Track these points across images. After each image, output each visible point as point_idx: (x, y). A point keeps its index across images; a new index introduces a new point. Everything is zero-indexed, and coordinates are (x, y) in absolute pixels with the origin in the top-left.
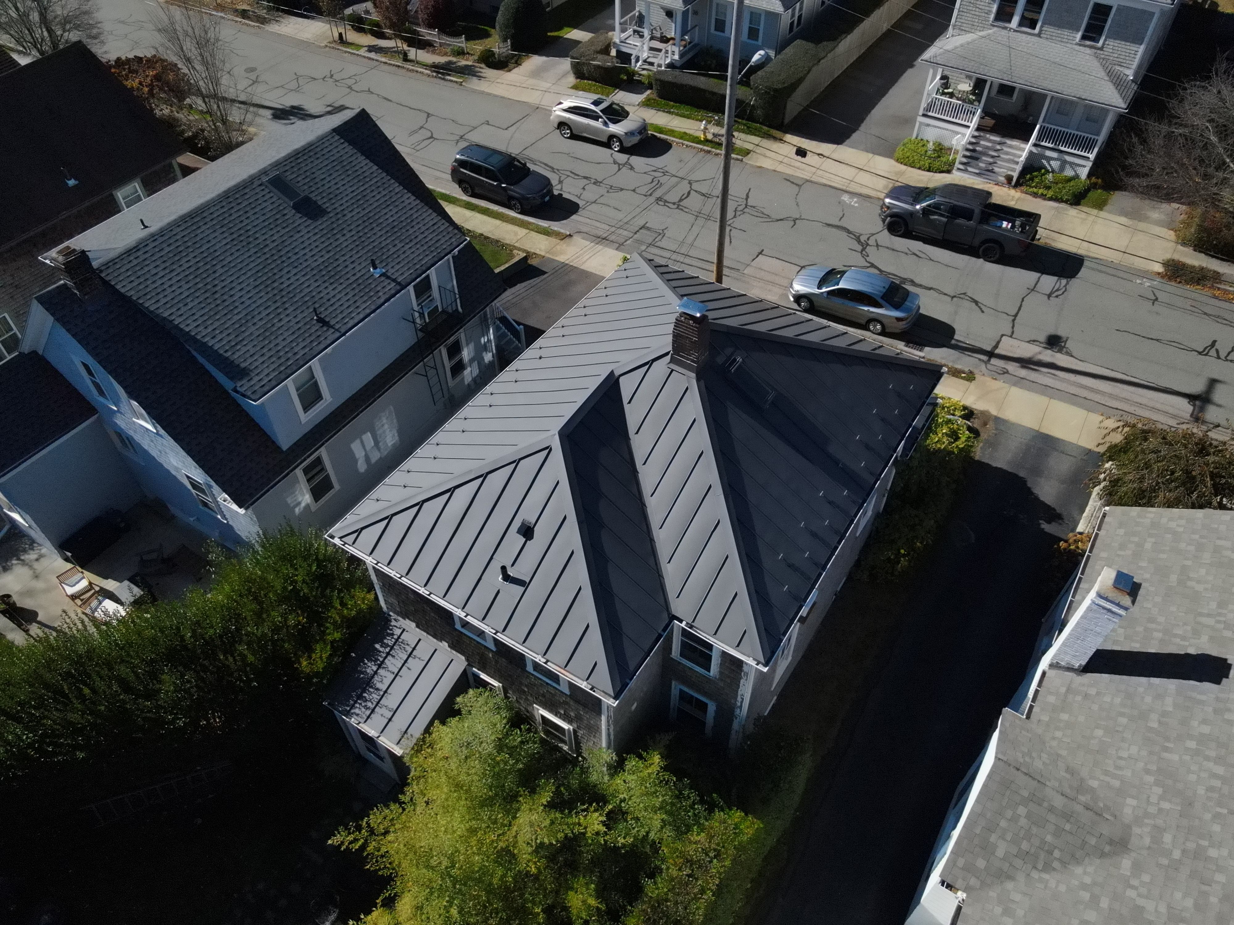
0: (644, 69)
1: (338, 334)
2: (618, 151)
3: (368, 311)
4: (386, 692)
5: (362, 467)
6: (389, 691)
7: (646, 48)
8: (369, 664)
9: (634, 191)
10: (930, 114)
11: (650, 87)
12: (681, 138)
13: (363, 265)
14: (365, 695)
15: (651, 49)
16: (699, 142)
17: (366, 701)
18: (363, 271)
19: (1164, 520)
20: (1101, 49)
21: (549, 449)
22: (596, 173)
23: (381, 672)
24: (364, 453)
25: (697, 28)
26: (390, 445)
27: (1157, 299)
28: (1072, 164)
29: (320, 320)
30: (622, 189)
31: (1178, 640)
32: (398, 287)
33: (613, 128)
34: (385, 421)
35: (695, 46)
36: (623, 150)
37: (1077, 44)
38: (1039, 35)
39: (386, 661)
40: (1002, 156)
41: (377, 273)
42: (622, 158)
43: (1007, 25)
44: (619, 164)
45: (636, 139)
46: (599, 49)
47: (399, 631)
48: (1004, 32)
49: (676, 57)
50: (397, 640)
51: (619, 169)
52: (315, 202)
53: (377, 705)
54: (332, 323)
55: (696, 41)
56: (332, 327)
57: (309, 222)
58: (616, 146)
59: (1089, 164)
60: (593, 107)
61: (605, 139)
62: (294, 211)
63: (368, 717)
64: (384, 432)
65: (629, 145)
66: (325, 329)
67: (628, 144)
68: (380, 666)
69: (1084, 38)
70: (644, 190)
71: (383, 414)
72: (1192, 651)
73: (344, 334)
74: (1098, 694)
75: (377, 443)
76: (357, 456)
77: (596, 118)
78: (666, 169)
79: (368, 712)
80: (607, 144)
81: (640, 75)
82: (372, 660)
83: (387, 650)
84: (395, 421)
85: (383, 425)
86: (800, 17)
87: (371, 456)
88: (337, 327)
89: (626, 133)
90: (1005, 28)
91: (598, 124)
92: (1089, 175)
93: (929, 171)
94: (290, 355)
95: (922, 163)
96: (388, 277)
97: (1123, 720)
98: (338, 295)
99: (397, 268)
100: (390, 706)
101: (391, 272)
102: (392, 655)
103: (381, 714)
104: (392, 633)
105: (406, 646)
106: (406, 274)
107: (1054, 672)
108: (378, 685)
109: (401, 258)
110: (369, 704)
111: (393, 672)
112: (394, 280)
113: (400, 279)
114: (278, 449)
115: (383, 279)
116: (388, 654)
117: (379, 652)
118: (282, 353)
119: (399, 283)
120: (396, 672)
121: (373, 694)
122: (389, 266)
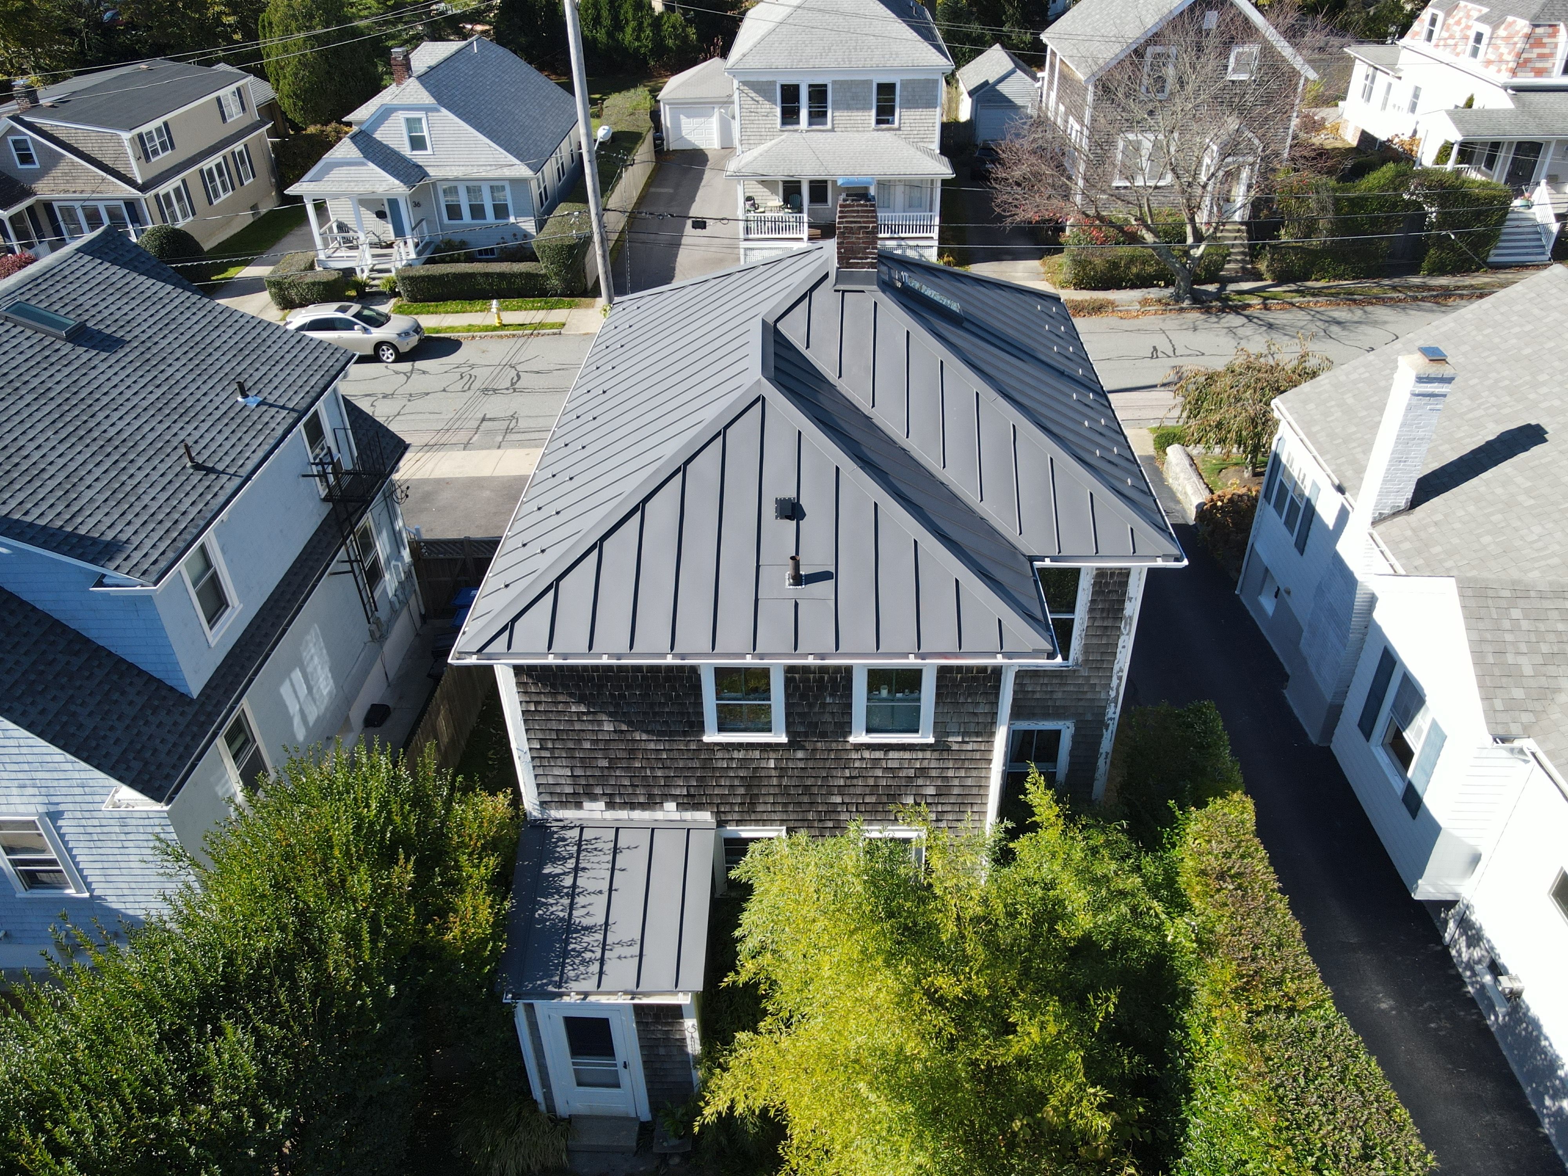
0: (374, 279)
1: (237, 481)
2: (393, 362)
3: (266, 447)
4: (607, 923)
5: (300, 732)
6: (610, 922)
7: (368, 256)
8: (551, 901)
9: (444, 390)
10: (750, 236)
11: (395, 294)
12: (469, 331)
13: (224, 396)
14: (572, 946)
15: (374, 256)
16: (495, 329)
17: (579, 953)
18: (229, 403)
19: (1343, 378)
20: (899, 129)
22: (379, 388)
23: (580, 900)
24: (298, 707)
25: (424, 223)
26: (325, 692)
28: (915, 247)
29: (197, 467)
30: (427, 394)
31: (1468, 440)
32: (295, 415)
33: (378, 334)
34: (313, 651)
35: (427, 245)
36: (400, 358)
37: (874, 130)
38: (833, 130)
39: (580, 882)
41: (252, 402)
42: (406, 366)
43: (796, 127)
44: (405, 374)
45: (414, 340)
46: (302, 267)
47: (575, 833)
48: (796, 135)
49: (413, 256)
50: (579, 845)
51: (408, 378)
52: (99, 332)
53: (604, 950)
54: (220, 467)
55: (427, 239)
56: (223, 472)
57: (104, 355)
58: (388, 354)
59: (935, 242)
60: (340, 315)
61: (369, 351)
62: (70, 345)
63: (601, 973)
64: (315, 669)
65: (407, 349)
66: (213, 476)
67: (404, 348)
68: (572, 896)
69: (879, 122)
70: (459, 386)
71: (308, 637)
72: (1491, 437)
73: (248, 478)
74: (1446, 517)
75: (310, 688)
76: (291, 711)
77: (348, 326)
78: (470, 362)
79: (595, 967)
80: (374, 358)
81: (372, 286)
82: (552, 895)
83: (571, 863)
84: (325, 651)
85: (312, 658)
86: (545, 188)
87: (307, 712)
88: (231, 471)
89: (399, 335)
90: (796, 131)
91: (356, 334)
92: (940, 253)
94: (176, 516)
96: (271, 405)
97: (1497, 517)
98: (206, 435)
99: (277, 393)
100: (625, 939)
101: (271, 399)
102: (584, 869)
103: (619, 958)
104: (564, 839)
105: (599, 846)
106: (296, 399)
107: (1382, 527)
108: (586, 922)
109: (276, 381)
110: (587, 955)
111: (600, 892)
112: (283, 407)
113: (291, 405)
114: (183, 698)
115: (265, 408)
116: (576, 870)
117: (558, 875)
118: (160, 517)
119: (293, 410)
120: (605, 887)
121: (586, 939)
122: (265, 393)
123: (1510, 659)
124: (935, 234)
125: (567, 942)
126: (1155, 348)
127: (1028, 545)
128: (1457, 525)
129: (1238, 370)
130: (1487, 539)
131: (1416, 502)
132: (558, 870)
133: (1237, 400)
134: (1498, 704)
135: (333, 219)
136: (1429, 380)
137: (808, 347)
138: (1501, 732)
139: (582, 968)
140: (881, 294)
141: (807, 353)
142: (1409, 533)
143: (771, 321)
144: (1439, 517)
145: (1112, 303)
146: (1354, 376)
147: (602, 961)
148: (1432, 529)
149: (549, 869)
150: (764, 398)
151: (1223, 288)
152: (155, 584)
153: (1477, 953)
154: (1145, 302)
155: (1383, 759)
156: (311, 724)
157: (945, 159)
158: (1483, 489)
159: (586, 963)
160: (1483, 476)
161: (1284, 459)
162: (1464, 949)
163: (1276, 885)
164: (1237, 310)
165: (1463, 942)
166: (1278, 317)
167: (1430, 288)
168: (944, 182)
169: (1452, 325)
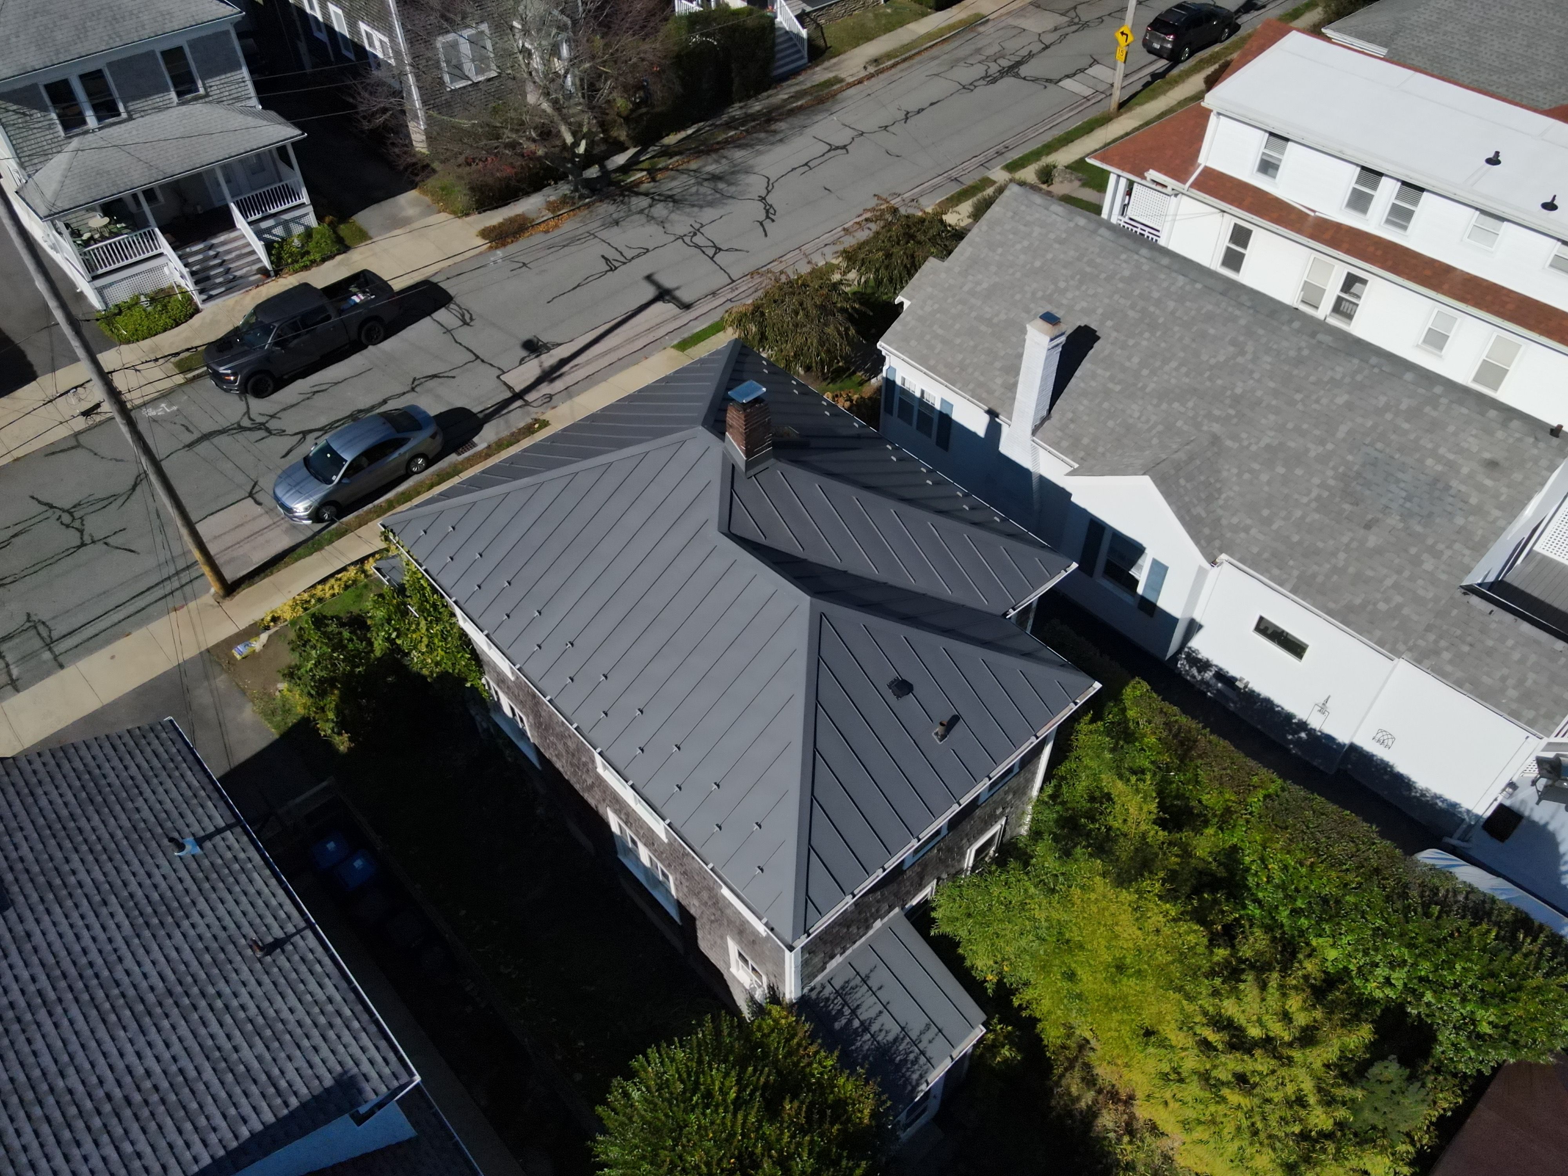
3: (273, 882)
4: (903, 1029)
6: (904, 1026)
10: (98, 273)
13: (163, 862)
14: (897, 1060)
17: (906, 1060)
18: (179, 866)
20: (207, 95)
21: (822, 615)
23: (874, 1028)
27: (524, 264)
28: (294, 220)
29: (266, 951)
32: (239, 830)
37: (179, 104)
38: (130, 118)
39: (863, 1017)
41: (191, 847)
43: (85, 128)
47: (828, 989)
48: (90, 137)
50: (840, 995)
53: (917, 1046)
54: (279, 934)
56: (288, 936)
59: (310, 209)
63: (929, 1061)
66: (290, 948)
68: (867, 1030)
69: (179, 94)
73: (310, 923)
79: (922, 1060)
82: (855, 1040)
83: (847, 1012)
90: (86, 132)
92: (320, 218)
93: (178, 325)
94: (329, 1008)
95: (161, 323)
96: (209, 838)
97: (1106, 405)
98: (218, 913)
99: (191, 820)
100: (923, 1027)
102: (858, 1006)
103: (930, 1042)
104: (827, 999)
105: (852, 984)
107: (1038, 433)
108: (890, 1038)
109: (170, 808)
110: (912, 1057)
111: (881, 1012)
112: (219, 831)
113: (220, 824)
115: (208, 845)
116: (854, 1012)
117: (847, 1024)
118: (322, 1019)
119: (228, 826)
120: (881, 1007)
121: (901, 1048)
122: (184, 829)
124: (305, 198)
125: (892, 1060)
126: (604, 257)
128: (1085, 418)
131: (1050, 408)
132: (844, 1021)
138: (1212, 559)
139: (916, 1067)
142: (1059, 433)
144: (1070, 415)
145: (525, 217)
147: (923, 1053)
148: (1072, 426)
149: (837, 1026)
150: (826, 614)
157: (272, 114)
158: (1082, 385)
159: (915, 1061)
160: (1078, 373)
161: (899, 382)
166: (672, 186)
167: (752, 117)
168: (294, 144)
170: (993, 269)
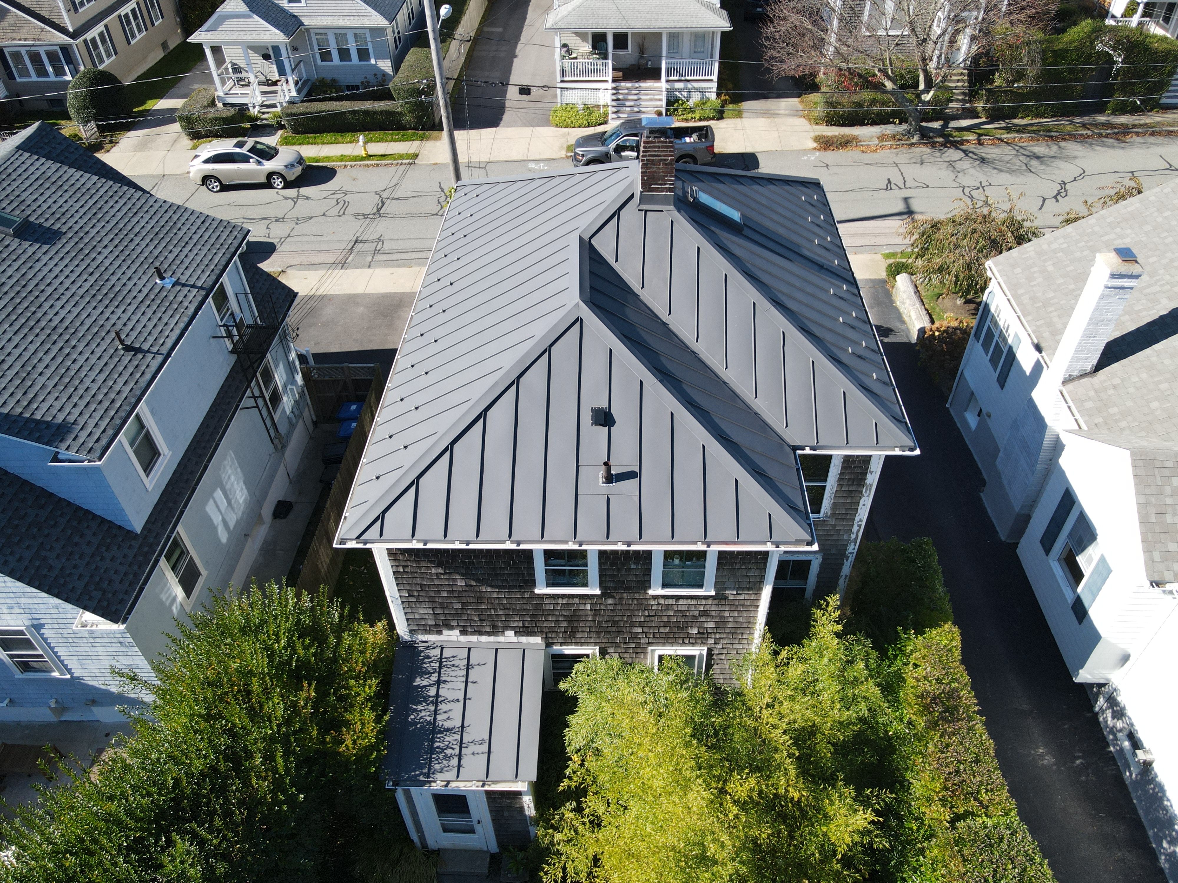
0: (264, 113)
1: (160, 358)
2: (283, 188)
3: (182, 325)
4: (463, 726)
5: (224, 536)
6: (466, 724)
7: (258, 93)
8: (420, 708)
9: (324, 215)
10: (566, 79)
11: (281, 127)
12: (342, 161)
13: (145, 279)
14: (437, 744)
15: (263, 93)
16: (362, 159)
17: (443, 750)
18: (149, 286)
19: (1045, 247)
21: (579, 320)
22: (272, 212)
23: (442, 707)
24: (220, 518)
25: (302, 64)
26: (241, 501)
27: (827, 165)
28: (700, 89)
29: (128, 348)
30: (311, 218)
31: (1145, 313)
32: (203, 293)
33: (269, 166)
34: (230, 471)
35: (306, 82)
36: (288, 185)
39: (441, 692)
40: (643, 97)
41: (168, 283)
42: (292, 192)
44: (292, 199)
45: (298, 170)
46: (206, 104)
47: (437, 652)
49: (294, 93)
50: (441, 663)
51: (295, 203)
52: (40, 225)
53: (461, 747)
54: (146, 347)
55: (305, 77)
56: (148, 351)
57: (45, 247)
58: (278, 182)
59: (715, 85)
60: (238, 150)
61: (263, 180)
62: (17, 240)
63: (459, 766)
64: (232, 486)
65: (293, 178)
66: (140, 356)
67: (291, 177)
68: (436, 703)
70: (335, 211)
71: (226, 462)
72: (1164, 312)
73: (169, 355)
74: (1123, 380)
75: (229, 501)
76: (216, 523)
77: (245, 159)
78: (344, 189)
79: (454, 762)
80: (268, 185)
81: (263, 119)
82: (420, 703)
83: (434, 677)
84: (239, 470)
85: (229, 477)
86: (399, 33)
87: (228, 519)
88: (155, 349)
89: (286, 166)
91: (251, 166)
92: (718, 95)
93: (589, 126)
94: (112, 395)
95: (580, 121)
96: (184, 285)
97: (1164, 386)
98: (133, 317)
99: (188, 273)
100: (477, 739)
101: (183, 280)
102: (445, 682)
103: (473, 754)
104: (428, 657)
105: (456, 662)
106: (204, 277)
107: (1070, 386)
108: (447, 725)
109: (187, 261)
110: (449, 752)
111: (458, 700)
112: (193, 286)
113: (199, 284)
114: (130, 534)
115: (178, 288)
116: (439, 682)
117: (425, 686)
118: (100, 397)
119: (201, 288)
120: (462, 698)
121: (447, 738)
122: (178, 275)
123: (1169, 518)
124: (715, 77)
125: (433, 741)
126: (889, 180)
127: (793, 437)
128: (1132, 390)
129: (958, 220)
130: (1155, 405)
131: (1099, 366)
132: (425, 683)
133: (957, 246)
134: (1157, 556)
135: (228, 60)
136: (1121, 276)
137: (617, 260)
138: (1157, 579)
139: (445, 762)
140: (676, 213)
141: (616, 266)
142: (1092, 393)
143: (586, 237)
144: (1117, 381)
145: (856, 139)
146: (1055, 246)
147: (460, 756)
148: (1111, 392)
149: (418, 682)
150: (581, 319)
151: (945, 126)
152: (100, 459)
153: (1119, 724)
154: (882, 138)
155: (1058, 570)
156: (231, 528)
157: (724, 13)
158: (1154, 359)
159: (448, 758)
160: (1156, 347)
161: (993, 309)
162: (1109, 719)
163: (976, 708)
164: (957, 145)
165: (1109, 714)
166: (990, 151)
167: (1112, 126)
169: (1138, 205)
170: (1147, 228)
